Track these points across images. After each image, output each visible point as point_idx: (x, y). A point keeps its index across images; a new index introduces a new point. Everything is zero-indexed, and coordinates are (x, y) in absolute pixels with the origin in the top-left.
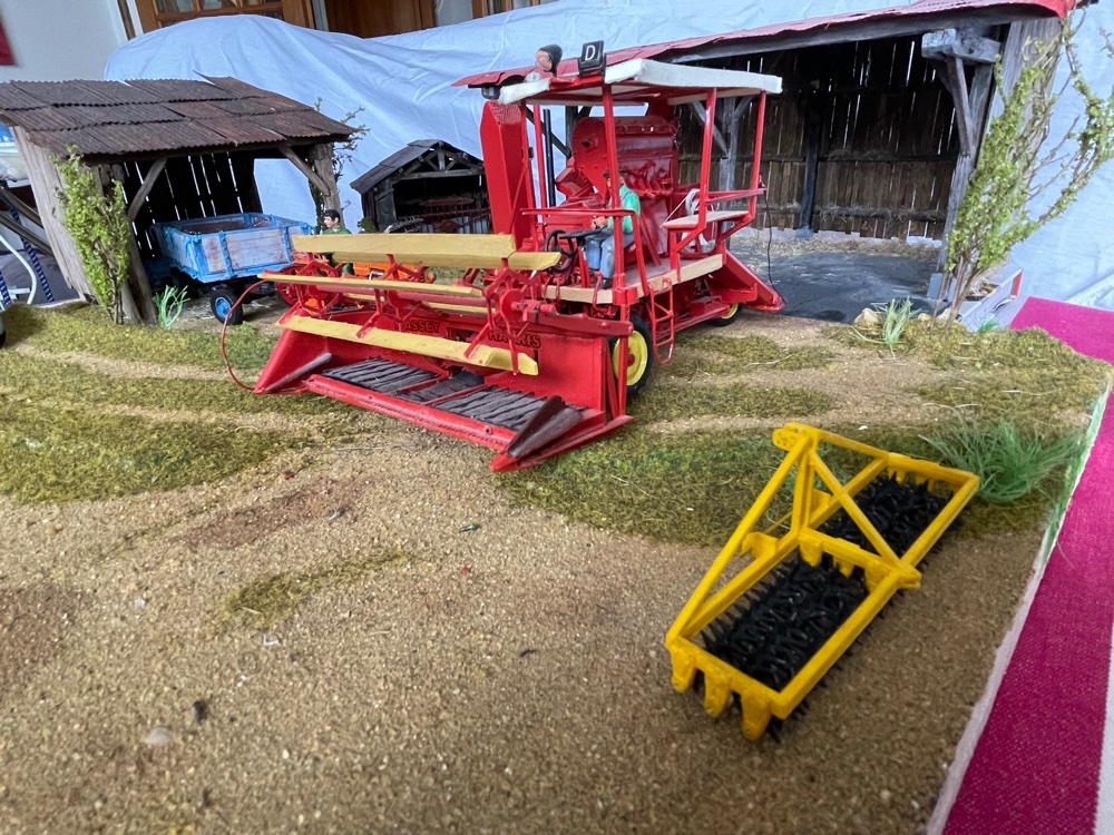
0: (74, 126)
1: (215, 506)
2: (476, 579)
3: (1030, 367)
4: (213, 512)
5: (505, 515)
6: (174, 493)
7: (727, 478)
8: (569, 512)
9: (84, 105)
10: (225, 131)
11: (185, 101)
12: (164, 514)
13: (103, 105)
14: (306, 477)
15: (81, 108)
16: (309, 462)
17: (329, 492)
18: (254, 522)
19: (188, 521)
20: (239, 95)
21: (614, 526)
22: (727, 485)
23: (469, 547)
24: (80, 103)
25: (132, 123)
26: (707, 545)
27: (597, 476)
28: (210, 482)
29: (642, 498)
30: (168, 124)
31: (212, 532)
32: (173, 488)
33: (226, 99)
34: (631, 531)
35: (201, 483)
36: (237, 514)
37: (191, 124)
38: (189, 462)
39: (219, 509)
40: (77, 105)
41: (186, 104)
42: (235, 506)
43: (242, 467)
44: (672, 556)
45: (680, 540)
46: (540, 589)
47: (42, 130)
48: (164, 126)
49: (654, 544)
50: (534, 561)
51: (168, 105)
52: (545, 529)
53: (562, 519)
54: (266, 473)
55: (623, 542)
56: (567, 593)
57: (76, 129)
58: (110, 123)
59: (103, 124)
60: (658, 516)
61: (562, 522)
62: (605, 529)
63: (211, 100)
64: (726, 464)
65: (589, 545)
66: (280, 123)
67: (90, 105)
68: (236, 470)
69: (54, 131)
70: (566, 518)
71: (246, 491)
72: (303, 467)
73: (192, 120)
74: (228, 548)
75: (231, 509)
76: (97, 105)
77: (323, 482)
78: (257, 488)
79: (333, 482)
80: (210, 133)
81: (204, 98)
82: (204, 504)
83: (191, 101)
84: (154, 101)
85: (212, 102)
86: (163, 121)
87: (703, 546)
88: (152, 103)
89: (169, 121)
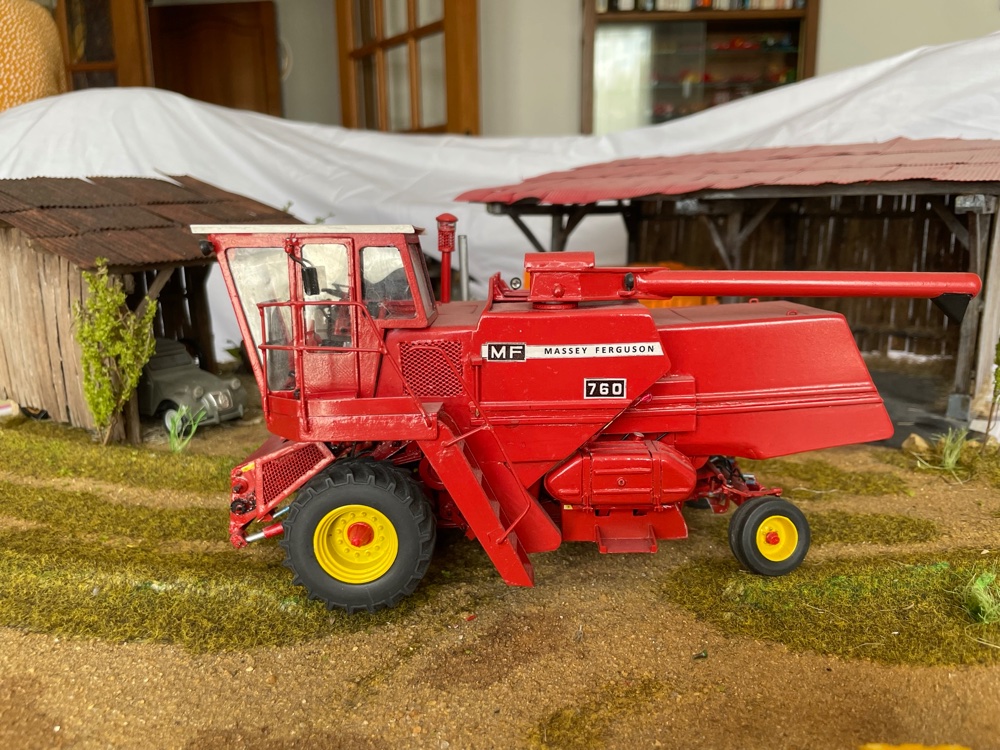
0: (74, 232)
1: (421, 647)
5: (727, 645)
6: (363, 635)
7: (909, 604)
9: (67, 207)
11: (163, 203)
13: (85, 207)
14: (491, 613)
15: (66, 210)
19: (407, 663)
20: (209, 196)
22: (911, 609)
24: (64, 205)
25: (128, 229)
26: (933, 664)
27: (791, 605)
28: (392, 622)
30: (162, 230)
31: (447, 673)
32: (359, 629)
33: (202, 203)
34: (858, 655)
35: (384, 623)
36: (455, 653)
40: (61, 207)
42: (444, 645)
43: (413, 604)
44: (910, 675)
45: (907, 661)
46: (819, 710)
47: (45, 236)
48: (160, 232)
49: (886, 666)
51: (147, 207)
52: (776, 657)
53: (785, 649)
55: (856, 666)
56: (846, 713)
57: (77, 235)
58: (108, 229)
59: (102, 230)
60: (870, 640)
62: (832, 655)
63: (189, 202)
65: (829, 669)
67: (73, 207)
68: (410, 608)
69: (57, 237)
70: (788, 646)
71: (439, 631)
72: (476, 604)
73: (182, 225)
74: (480, 688)
75: (443, 649)
76: (79, 207)
77: (514, 618)
78: (446, 626)
79: (526, 617)
81: (179, 199)
82: (406, 645)
83: (168, 203)
84: (133, 203)
85: (190, 205)
86: (157, 227)
87: (930, 665)
88: (130, 205)
89: (162, 227)
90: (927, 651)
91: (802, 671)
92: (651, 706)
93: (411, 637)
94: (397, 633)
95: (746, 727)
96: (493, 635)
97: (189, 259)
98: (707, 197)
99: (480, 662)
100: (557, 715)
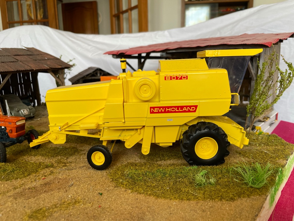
1: (22, 186)
2: (103, 209)
3: (272, 146)
4: (22, 188)
5: (113, 190)
6: (9, 182)
7: (179, 179)
8: (132, 189)
10: (31, 65)
11: (19, 55)
12: (6, 188)
14: (51, 177)
16: (52, 172)
17: (58, 182)
18: (35, 191)
19: (14, 191)
20: (36, 53)
21: (145, 193)
22: (179, 181)
23: (101, 199)
25: (2, 62)
26: (172, 199)
27: (141, 178)
28: (20, 178)
29: (154, 185)
31: (21, 194)
32: (9, 180)
33: (32, 55)
34: (150, 195)
35: (17, 179)
36: (29, 189)
37: (20, 63)
38: (14, 172)
39: (24, 187)
41: (19, 56)
42: (29, 186)
43: (31, 174)
44: (161, 202)
45: (164, 197)
46: (122, 212)
48: (12, 63)
49: (156, 199)
50: (121, 204)
51: (13, 57)
52: (124, 194)
53: (130, 191)
54: (38, 176)
55: (147, 198)
56: (130, 213)
60: (158, 190)
61: (130, 192)
62: (142, 194)
63: (27, 55)
64: (179, 175)
65: (137, 199)
66: (48, 63)
68: (29, 175)
70: (131, 191)
71: (32, 182)
72: (50, 174)
73: (21, 62)
74: (27, 199)
75: (27, 187)
77: (57, 179)
78: (35, 181)
79: (60, 179)
80: (26, 66)
81: (25, 54)
82: (18, 185)
83: (20, 55)
84: (9, 55)
85: (27, 56)
86: (12, 62)
87: (171, 199)
88: (8, 56)
89: (14, 62)
90: (173, 195)
91: (128, 199)
92: (72, 207)
93: (22, 183)
94: (18, 182)
95: (94, 216)
96: (46, 184)
97: (15, 70)
98: (168, 52)
99: (34, 192)
100: (41, 209)
